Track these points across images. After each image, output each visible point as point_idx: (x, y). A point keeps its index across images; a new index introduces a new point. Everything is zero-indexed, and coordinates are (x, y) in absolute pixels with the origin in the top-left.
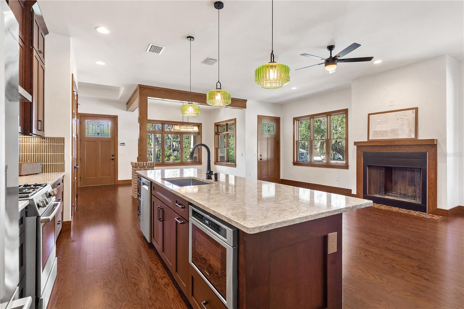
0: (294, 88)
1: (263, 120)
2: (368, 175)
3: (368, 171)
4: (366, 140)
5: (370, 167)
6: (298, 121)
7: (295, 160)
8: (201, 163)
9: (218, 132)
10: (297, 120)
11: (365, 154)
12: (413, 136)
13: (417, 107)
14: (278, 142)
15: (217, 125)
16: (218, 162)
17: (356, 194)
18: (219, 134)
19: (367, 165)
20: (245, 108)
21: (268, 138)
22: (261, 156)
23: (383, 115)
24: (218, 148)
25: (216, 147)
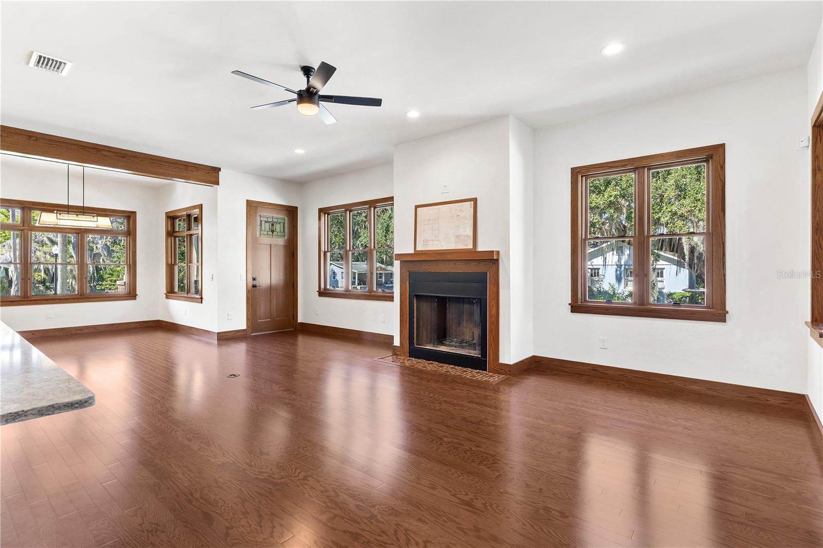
0: (300, 151)
1: (258, 210)
2: (415, 312)
3: (415, 305)
4: (412, 252)
5: (418, 297)
6: (328, 214)
7: (322, 286)
8: (136, 296)
9: (174, 231)
10: (325, 214)
11: (411, 274)
12: (470, 246)
13: (476, 198)
14: (293, 253)
15: (172, 218)
16: (174, 293)
17: (399, 345)
18: (176, 234)
19: (414, 294)
20: (217, 183)
21: (271, 245)
22: (255, 280)
23: (433, 209)
24: (173, 265)
25: (170, 262)
